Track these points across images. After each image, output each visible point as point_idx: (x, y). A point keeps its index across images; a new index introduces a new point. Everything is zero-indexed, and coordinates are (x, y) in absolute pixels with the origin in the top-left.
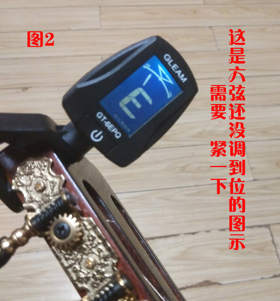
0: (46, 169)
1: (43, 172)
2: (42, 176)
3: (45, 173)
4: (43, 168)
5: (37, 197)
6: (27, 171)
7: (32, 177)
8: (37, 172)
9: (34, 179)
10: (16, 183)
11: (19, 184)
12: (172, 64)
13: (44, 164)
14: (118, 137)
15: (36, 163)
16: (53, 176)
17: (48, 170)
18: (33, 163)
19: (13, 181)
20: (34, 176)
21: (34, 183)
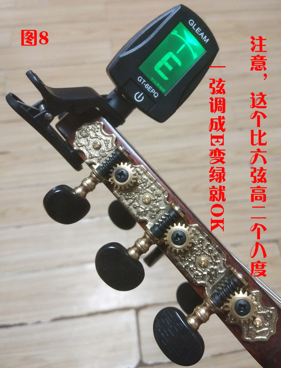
0: (99, 130)
1: (97, 133)
2: (97, 137)
3: (99, 134)
4: (97, 130)
5: (95, 153)
6: (84, 134)
7: (88, 138)
8: (92, 134)
9: (91, 139)
10: (77, 145)
11: (79, 145)
12: (196, 27)
13: (96, 127)
14: (156, 97)
15: (90, 127)
16: (106, 136)
17: (101, 131)
18: (88, 128)
19: (74, 144)
20: (91, 138)
21: (91, 143)
